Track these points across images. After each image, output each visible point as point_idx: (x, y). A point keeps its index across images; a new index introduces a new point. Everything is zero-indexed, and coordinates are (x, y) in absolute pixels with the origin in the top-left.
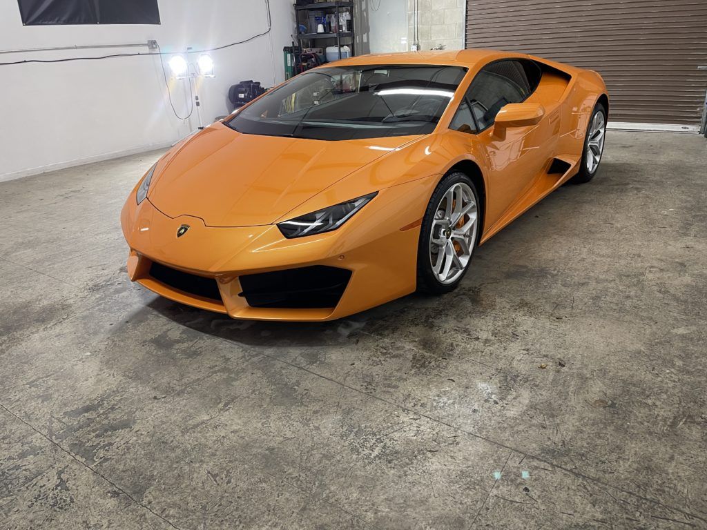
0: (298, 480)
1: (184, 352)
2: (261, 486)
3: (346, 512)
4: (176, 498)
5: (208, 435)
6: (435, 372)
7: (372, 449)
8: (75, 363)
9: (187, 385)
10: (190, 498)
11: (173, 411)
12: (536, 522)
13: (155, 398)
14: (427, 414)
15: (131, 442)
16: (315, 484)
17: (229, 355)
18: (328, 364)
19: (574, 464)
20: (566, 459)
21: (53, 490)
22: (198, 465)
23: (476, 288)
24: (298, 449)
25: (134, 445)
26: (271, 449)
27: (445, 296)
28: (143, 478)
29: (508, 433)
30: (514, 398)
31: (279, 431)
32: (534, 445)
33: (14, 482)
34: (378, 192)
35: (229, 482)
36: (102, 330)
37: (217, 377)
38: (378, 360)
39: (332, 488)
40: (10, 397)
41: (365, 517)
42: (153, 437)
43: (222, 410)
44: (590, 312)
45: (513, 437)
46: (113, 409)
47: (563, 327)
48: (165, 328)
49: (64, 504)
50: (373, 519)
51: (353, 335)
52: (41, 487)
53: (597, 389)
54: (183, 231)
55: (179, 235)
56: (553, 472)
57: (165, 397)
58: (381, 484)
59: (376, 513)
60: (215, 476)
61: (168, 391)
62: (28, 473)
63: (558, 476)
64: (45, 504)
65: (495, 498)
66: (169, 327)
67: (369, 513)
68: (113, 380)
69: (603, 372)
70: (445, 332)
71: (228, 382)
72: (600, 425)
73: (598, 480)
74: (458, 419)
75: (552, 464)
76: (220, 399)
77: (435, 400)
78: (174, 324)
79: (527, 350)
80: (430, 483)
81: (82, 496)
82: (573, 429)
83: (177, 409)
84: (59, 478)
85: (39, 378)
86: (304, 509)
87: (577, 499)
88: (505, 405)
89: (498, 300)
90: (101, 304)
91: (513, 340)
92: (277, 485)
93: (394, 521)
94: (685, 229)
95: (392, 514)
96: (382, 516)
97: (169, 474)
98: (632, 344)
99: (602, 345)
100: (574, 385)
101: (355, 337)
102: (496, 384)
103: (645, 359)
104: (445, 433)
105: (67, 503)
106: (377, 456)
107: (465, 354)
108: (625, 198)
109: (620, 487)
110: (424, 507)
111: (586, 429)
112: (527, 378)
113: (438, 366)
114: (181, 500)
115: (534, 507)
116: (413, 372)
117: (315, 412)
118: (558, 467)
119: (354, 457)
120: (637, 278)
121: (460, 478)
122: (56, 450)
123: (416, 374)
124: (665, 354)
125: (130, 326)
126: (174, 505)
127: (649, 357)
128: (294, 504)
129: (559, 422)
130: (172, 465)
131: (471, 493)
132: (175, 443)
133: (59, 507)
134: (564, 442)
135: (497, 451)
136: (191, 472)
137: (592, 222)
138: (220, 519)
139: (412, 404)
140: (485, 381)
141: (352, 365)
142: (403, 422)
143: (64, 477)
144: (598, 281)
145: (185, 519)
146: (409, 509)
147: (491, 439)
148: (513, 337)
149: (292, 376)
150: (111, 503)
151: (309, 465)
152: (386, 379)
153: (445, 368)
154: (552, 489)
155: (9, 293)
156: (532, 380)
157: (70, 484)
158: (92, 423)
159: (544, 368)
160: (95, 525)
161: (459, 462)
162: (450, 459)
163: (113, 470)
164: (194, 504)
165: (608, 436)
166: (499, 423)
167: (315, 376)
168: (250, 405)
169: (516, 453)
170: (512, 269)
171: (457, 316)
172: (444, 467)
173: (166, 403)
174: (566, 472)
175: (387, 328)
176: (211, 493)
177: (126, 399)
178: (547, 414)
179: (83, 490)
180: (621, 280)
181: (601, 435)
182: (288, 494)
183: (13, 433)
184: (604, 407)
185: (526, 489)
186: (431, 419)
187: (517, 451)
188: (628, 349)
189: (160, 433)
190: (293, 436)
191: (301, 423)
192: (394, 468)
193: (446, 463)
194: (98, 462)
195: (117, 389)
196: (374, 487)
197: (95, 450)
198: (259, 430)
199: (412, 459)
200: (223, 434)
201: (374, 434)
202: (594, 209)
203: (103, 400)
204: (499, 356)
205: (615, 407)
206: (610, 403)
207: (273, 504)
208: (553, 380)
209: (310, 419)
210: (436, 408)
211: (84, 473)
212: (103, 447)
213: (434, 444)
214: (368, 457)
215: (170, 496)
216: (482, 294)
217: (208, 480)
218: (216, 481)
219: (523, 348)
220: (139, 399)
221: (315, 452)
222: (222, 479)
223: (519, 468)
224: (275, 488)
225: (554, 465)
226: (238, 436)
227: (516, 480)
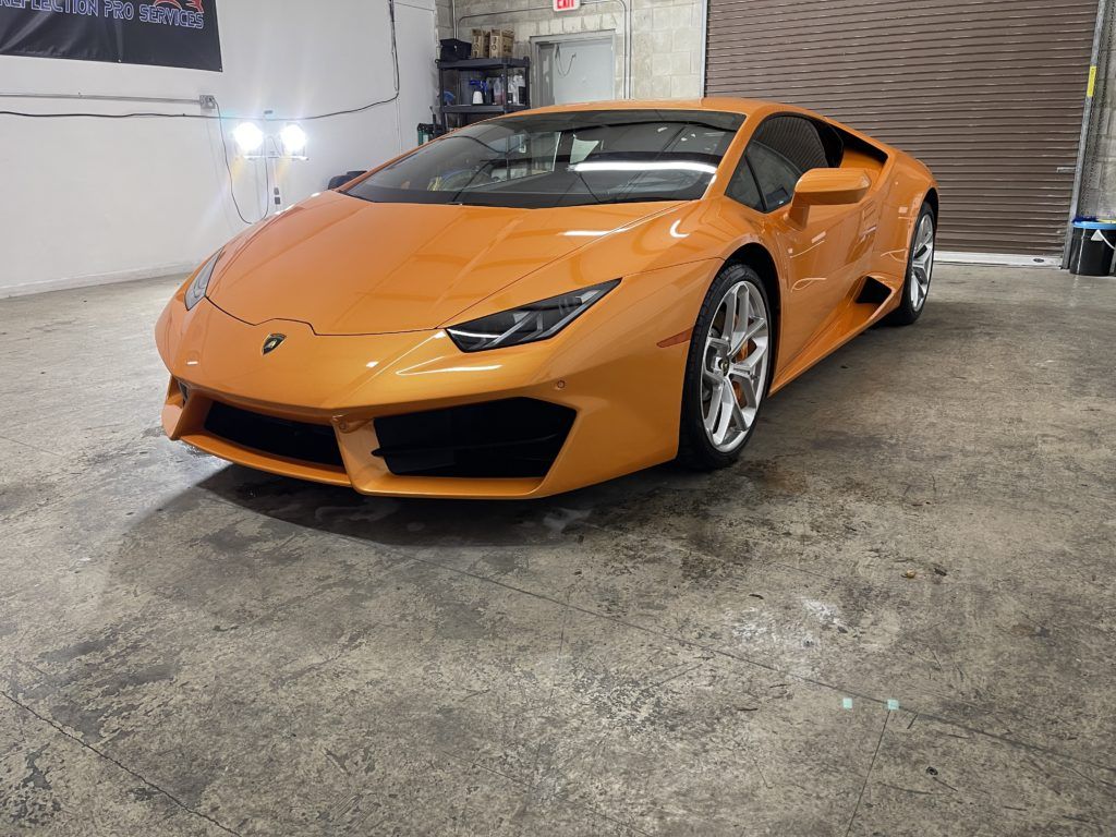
0: (505, 762)
1: (269, 555)
2: (433, 774)
3: (605, 817)
4: (268, 800)
5: (322, 689)
6: (726, 584)
7: (635, 707)
8: (61, 574)
9: (277, 608)
10: (296, 798)
11: (254, 651)
12: (962, 824)
13: (217, 629)
14: (726, 649)
15: (172, 702)
16: (537, 769)
17: (352, 560)
18: (535, 574)
19: (1005, 726)
20: (988, 719)
22: (306, 740)
23: (768, 461)
24: (497, 710)
25: (178, 709)
26: (447, 711)
27: (720, 473)
28: (199, 765)
29: (876, 679)
30: (872, 624)
31: (458, 680)
32: (927, 697)
34: (620, 280)
35: (370, 768)
36: (113, 523)
37: (331, 595)
38: (622, 566)
39: (571, 776)
41: (642, 825)
42: (215, 693)
43: (346, 646)
44: (965, 496)
45: (886, 684)
46: (135, 647)
47: (927, 518)
48: (231, 518)
49: (39, 813)
50: (657, 829)
51: (573, 529)
53: (1010, 608)
54: (273, 343)
55: (267, 351)
56: (972, 741)
57: (236, 628)
59: (661, 818)
60: (341, 759)
61: (242, 616)
63: (981, 748)
65: (879, 787)
66: (238, 517)
67: (648, 819)
68: (134, 600)
69: (1015, 585)
71: (354, 601)
72: (1031, 663)
73: (1053, 750)
74: (782, 657)
75: (966, 727)
76: (342, 630)
77: (734, 628)
78: (248, 513)
79: (877, 551)
80: (753, 763)
81: (76, 798)
82: (987, 670)
83: (261, 646)
84: (31, 766)
86: (522, 814)
87: (1026, 784)
88: (860, 635)
89: (810, 479)
90: (109, 483)
91: (849, 536)
92: (465, 773)
93: (698, 832)
94: (1079, 387)
95: (692, 820)
96: (674, 823)
97: (250, 758)
98: (1048, 541)
99: (999, 543)
100: (971, 604)
101: (575, 532)
102: (834, 601)
103: (1076, 563)
104: (763, 680)
105: (47, 811)
106: (648, 719)
107: (772, 557)
108: (974, 345)
109: (1093, 761)
110: (750, 806)
111: (1011, 670)
112: (887, 593)
113: (729, 575)
114: (277, 802)
115: (954, 800)
116: (687, 584)
117: (522, 649)
118: (976, 731)
119: (604, 721)
120: (1026, 450)
121: (808, 755)
122: (25, 718)
123: (692, 588)
124: (1106, 557)
125: (165, 516)
126: (264, 813)
127: (1081, 561)
128: (502, 805)
129: (960, 660)
130: (255, 742)
131: (831, 778)
132: (260, 704)
133: (30, 821)
134: (977, 692)
135: (863, 709)
136: (295, 754)
137: (931, 374)
139: (695, 634)
140: (816, 598)
141: (577, 573)
142: (685, 663)
143: (41, 764)
144: (965, 454)
146: (721, 810)
147: (847, 688)
148: (848, 532)
149: (473, 592)
150: (135, 811)
151: (521, 736)
152: (642, 596)
153: (741, 578)
154: (977, 769)
156: (897, 595)
157: (52, 777)
158: (95, 671)
159: (912, 577)
161: (798, 726)
162: (781, 722)
163: (138, 753)
164: (304, 811)
165: (1051, 681)
166: (857, 662)
167: (514, 591)
168: (398, 638)
169: (900, 711)
170: (822, 437)
171: (747, 501)
172: (774, 736)
173: (236, 636)
174: (993, 741)
175: (629, 518)
176: (336, 789)
177: (161, 632)
178: (937, 648)
179: (79, 788)
180: (1001, 452)
181: (1038, 679)
182: (487, 788)
184: (1031, 636)
185: (931, 771)
186: (733, 657)
188: (1044, 549)
189: (230, 687)
190: (485, 688)
191: (497, 666)
192: (681, 739)
193: (776, 729)
194: (107, 739)
195: (143, 615)
196: (650, 772)
197: (102, 718)
198: (420, 680)
199: (712, 724)
200: (351, 686)
201: (636, 684)
202: (930, 359)
203: (114, 634)
204: (830, 559)
205: (1049, 636)
206: (1038, 629)
207: (459, 805)
208: (933, 595)
209: (513, 661)
210: (739, 639)
211: (80, 757)
212: (118, 713)
213: (747, 697)
214: (630, 720)
215: (255, 797)
216: (780, 470)
217: (328, 766)
218: (344, 768)
219: (869, 547)
220: (186, 632)
221: (530, 714)
222: (356, 764)
223: (909, 735)
224: (462, 778)
225: (971, 729)
226: (381, 689)
227: (910, 755)
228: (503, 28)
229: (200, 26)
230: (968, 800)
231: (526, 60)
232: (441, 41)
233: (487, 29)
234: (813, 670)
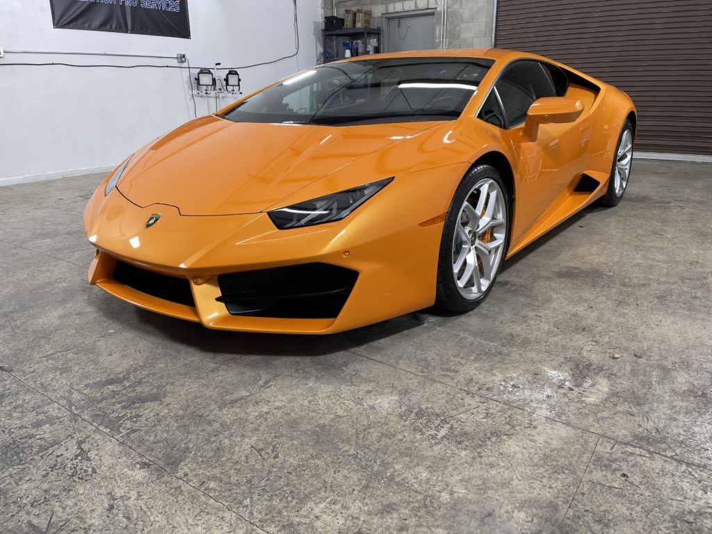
0: (356, 457)
2: (314, 462)
3: (416, 492)
4: (217, 471)
5: (248, 410)
6: (497, 359)
7: (438, 428)
8: (97, 339)
10: (233, 471)
11: (208, 387)
12: (642, 508)
14: (495, 397)
15: (161, 414)
16: (376, 463)
19: (674, 451)
20: (663, 446)
21: (71, 460)
22: (239, 439)
23: (528, 284)
24: (352, 427)
25: (165, 418)
26: (323, 427)
28: (177, 450)
29: (591, 419)
30: (591, 386)
31: (329, 408)
32: (624, 432)
33: (26, 450)
35: (276, 457)
39: (398, 467)
40: (24, 368)
41: (439, 497)
42: (186, 410)
43: (263, 387)
44: (657, 310)
45: (598, 423)
46: (140, 382)
49: (85, 474)
50: (448, 500)
52: (58, 456)
53: (682, 379)
56: (652, 459)
58: (453, 465)
59: (451, 494)
60: (260, 451)
62: (43, 443)
63: (658, 463)
64: (62, 474)
65: (590, 483)
67: (443, 494)
68: (139, 355)
69: (687, 365)
70: (502, 322)
72: (694, 413)
73: (704, 467)
74: (531, 404)
75: (648, 450)
76: (260, 377)
77: (501, 385)
79: (596, 342)
80: (510, 465)
81: (105, 466)
82: (665, 416)
83: (212, 385)
84: (79, 447)
85: (58, 352)
86: (366, 487)
87: (685, 485)
88: (581, 392)
89: (554, 296)
92: (332, 462)
93: (474, 503)
95: (470, 496)
96: (459, 497)
97: (206, 447)
99: (678, 339)
100: (657, 376)
102: (567, 372)
104: (518, 417)
105: (89, 473)
106: (444, 437)
107: (527, 343)
108: (669, 214)
110: (507, 490)
111: (680, 417)
112: (601, 367)
113: (499, 353)
114: (222, 473)
115: (637, 493)
116: (472, 358)
117: (368, 392)
118: (655, 453)
119: (418, 436)
120: (700, 281)
121: (545, 462)
123: (476, 360)
126: (214, 478)
128: (354, 482)
129: (647, 410)
130: (209, 439)
131: (559, 476)
132: (211, 417)
133: (79, 478)
134: (657, 429)
135: (582, 437)
136: (231, 447)
137: (639, 232)
138: (270, 495)
139: (476, 388)
140: (555, 369)
142: (469, 405)
143: (85, 447)
144: (659, 283)
145: (227, 494)
146: (489, 492)
147: (573, 425)
149: (339, 357)
150: (140, 474)
151: (367, 443)
152: (444, 364)
153: (508, 355)
154: (654, 475)
155: (25, 276)
156: (608, 369)
157: (92, 454)
158: (117, 395)
159: (618, 358)
160: (122, 497)
161: (540, 445)
162: (528, 442)
163: (142, 441)
164: (237, 478)
166: (579, 409)
167: (364, 358)
168: (293, 383)
169: (605, 439)
170: (564, 270)
171: (512, 309)
172: (524, 451)
173: (199, 378)
174: (666, 459)
176: (256, 467)
177: (154, 374)
178: (632, 402)
179: (107, 461)
180: (684, 282)
182: (345, 472)
183: (27, 403)
184: (695, 397)
185: (624, 475)
186: (500, 402)
187: (606, 437)
188: (708, 344)
189: (195, 407)
190: (345, 414)
191: (352, 401)
192: (465, 449)
193: (525, 446)
194: (123, 434)
195: (145, 364)
196: (445, 467)
197: (121, 422)
198: (306, 407)
199: (485, 441)
200: (265, 410)
201: (438, 415)
202: (639, 222)
203: (128, 374)
204: (565, 345)
205: (706, 397)
206: (700, 393)
207: (329, 480)
208: (632, 370)
209: (363, 399)
210: (504, 392)
211: (108, 443)
212: (131, 418)
213: (507, 427)
214: (434, 437)
215: (210, 469)
216: (536, 290)
217: (251, 454)
218: (261, 455)
219: (591, 339)
220: (169, 374)
221: (372, 430)
222: (268, 454)
223: (611, 454)
224: (330, 465)
225: (652, 452)
226: (283, 412)
227: (611, 466)
228: (365, 8)
229: (177, 10)
230: (647, 493)
231: (379, 29)
232: (325, 18)
233: (354, 9)
234: (551, 412)
